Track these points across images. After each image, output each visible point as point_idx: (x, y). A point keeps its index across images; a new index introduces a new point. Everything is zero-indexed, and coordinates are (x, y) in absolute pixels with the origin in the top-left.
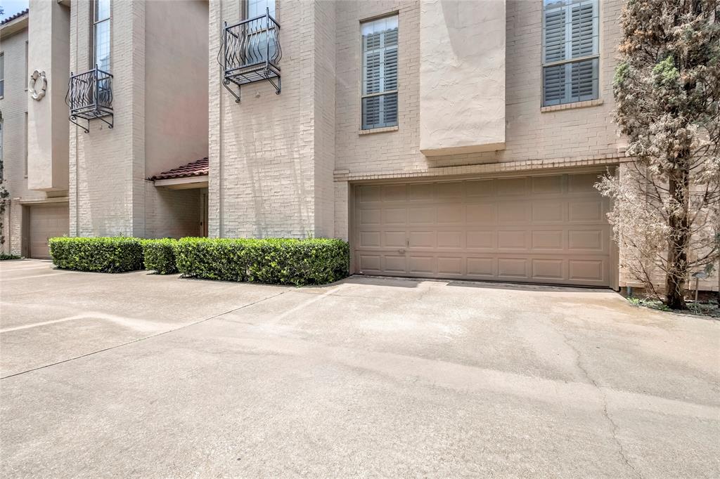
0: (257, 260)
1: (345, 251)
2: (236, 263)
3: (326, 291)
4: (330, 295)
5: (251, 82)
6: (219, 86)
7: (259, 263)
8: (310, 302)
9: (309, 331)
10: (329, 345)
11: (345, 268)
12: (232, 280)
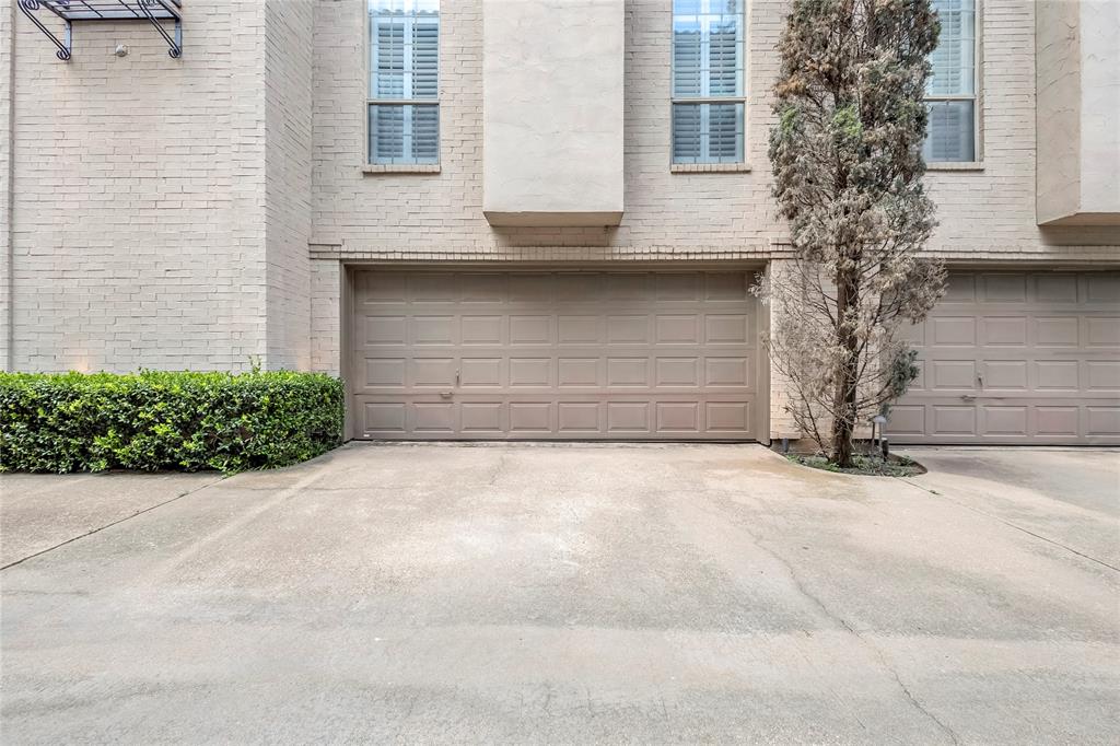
0: (115, 419)
1: (334, 397)
2: (53, 429)
3: (294, 481)
4: (305, 488)
5: (102, 19)
6: (9, 11)
7: (120, 427)
8: (258, 510)
9: (256, 593)
10: (312, 625)
11: (335, 430)
12: (43, 471)
